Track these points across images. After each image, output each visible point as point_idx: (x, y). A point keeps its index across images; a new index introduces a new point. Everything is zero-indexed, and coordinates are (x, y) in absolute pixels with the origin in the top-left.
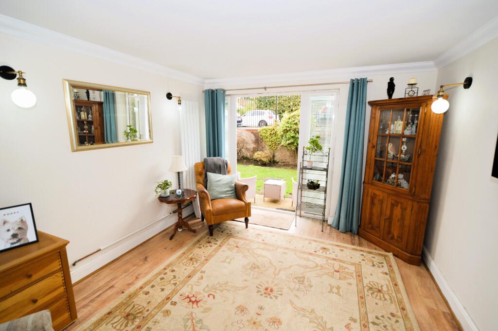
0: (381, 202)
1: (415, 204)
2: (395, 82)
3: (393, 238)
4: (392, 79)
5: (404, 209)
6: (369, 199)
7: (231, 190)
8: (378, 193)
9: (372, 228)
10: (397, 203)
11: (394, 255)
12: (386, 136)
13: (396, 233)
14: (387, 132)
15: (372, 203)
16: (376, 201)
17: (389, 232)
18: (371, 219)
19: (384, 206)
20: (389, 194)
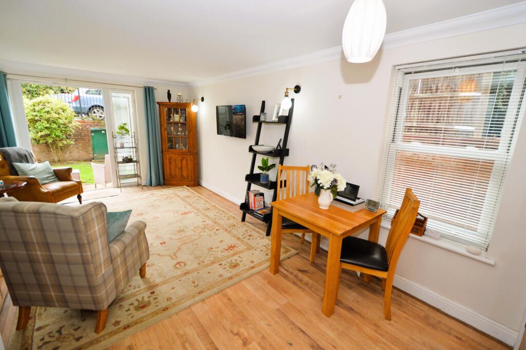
0: (175, 160)
1: (192, 156)
2: (171, 92)
3: (184, 178)
4: (169, 91)
5: (187, 160)
6: (168, 160)
7: (53, 176)
8: (172, 155)
9: (172, 177)
10: (183, 158)
11: (187, 186)
12: (171, 123)
13: (185, 174)
14: (171, 121)
15: (170, 163)
16: (172, 161)
17: (182, 176)
18: (170, 172)
19: (177, 162)
20: (178, 155)
